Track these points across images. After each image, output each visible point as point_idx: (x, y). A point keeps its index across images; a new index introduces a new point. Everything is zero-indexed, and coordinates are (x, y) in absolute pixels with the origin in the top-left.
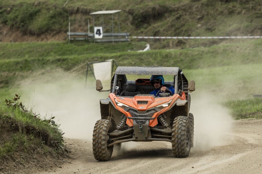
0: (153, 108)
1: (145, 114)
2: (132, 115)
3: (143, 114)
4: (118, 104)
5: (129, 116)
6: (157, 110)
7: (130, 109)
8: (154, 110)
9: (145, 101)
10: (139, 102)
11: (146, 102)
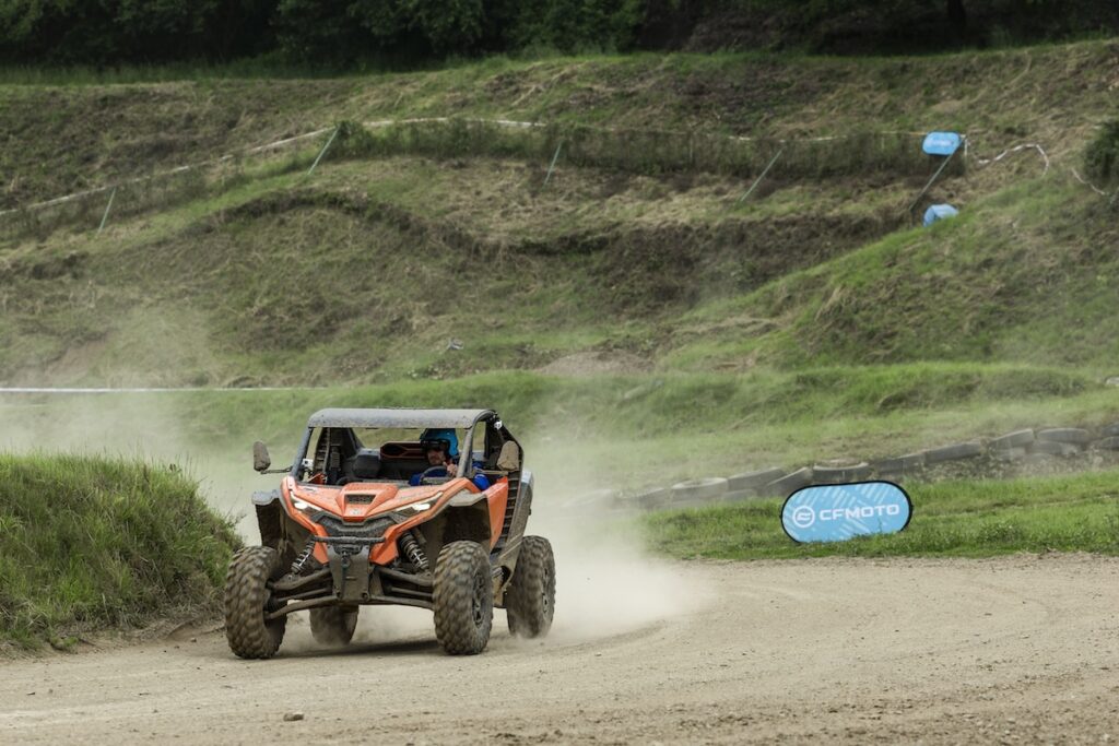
0: (385, 514)
1: (361, 530)
2: (329, 531)
3: (357, 530)
4: (296, 505)
5: (321, 534)
6: (396, 517)
7: (324, 518)
8: (388, 518)
9: (368, 496)
10: (351, 499)
11: (370, 498)
